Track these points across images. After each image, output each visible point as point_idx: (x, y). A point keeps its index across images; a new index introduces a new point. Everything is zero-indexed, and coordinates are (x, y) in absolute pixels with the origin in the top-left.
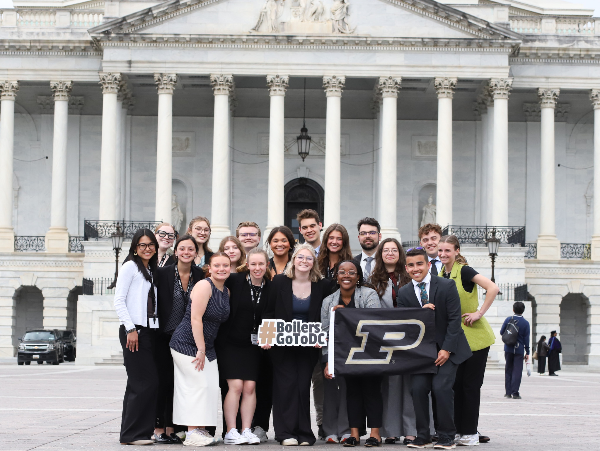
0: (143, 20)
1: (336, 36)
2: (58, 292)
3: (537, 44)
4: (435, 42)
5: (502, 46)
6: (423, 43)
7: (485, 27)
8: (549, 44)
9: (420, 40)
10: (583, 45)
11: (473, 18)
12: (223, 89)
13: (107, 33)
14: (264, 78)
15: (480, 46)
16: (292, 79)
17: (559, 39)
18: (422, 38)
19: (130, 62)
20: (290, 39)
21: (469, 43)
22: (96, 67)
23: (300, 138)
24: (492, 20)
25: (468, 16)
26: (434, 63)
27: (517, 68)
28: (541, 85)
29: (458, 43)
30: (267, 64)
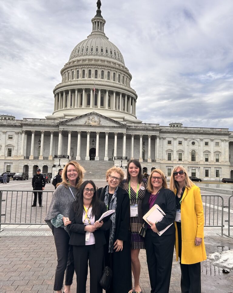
0: (66, 122)
1: (98, 125)
2: (50, 166)
3: (131, 127)
4: (114, 127)
5: (125, 128)
6: (112, 127)
7: (122, 125)
8: (133, 127)
10: (138, 128)
12: (79, 133)
13: (60, 124)
14: (86, 132)
15: (121, 127)
16: (91, 132)
17: (135, 126)
19: (64, 129)
20: (91, 126)
21: (120, 127)
22: (58, 129)
23: (93, 141)
24: (123, 123)
25: (119, 123)
26: (114, 130)
27: (128, 131)
28: (131, 134)
29: (118, 127)
30: (87, 129)
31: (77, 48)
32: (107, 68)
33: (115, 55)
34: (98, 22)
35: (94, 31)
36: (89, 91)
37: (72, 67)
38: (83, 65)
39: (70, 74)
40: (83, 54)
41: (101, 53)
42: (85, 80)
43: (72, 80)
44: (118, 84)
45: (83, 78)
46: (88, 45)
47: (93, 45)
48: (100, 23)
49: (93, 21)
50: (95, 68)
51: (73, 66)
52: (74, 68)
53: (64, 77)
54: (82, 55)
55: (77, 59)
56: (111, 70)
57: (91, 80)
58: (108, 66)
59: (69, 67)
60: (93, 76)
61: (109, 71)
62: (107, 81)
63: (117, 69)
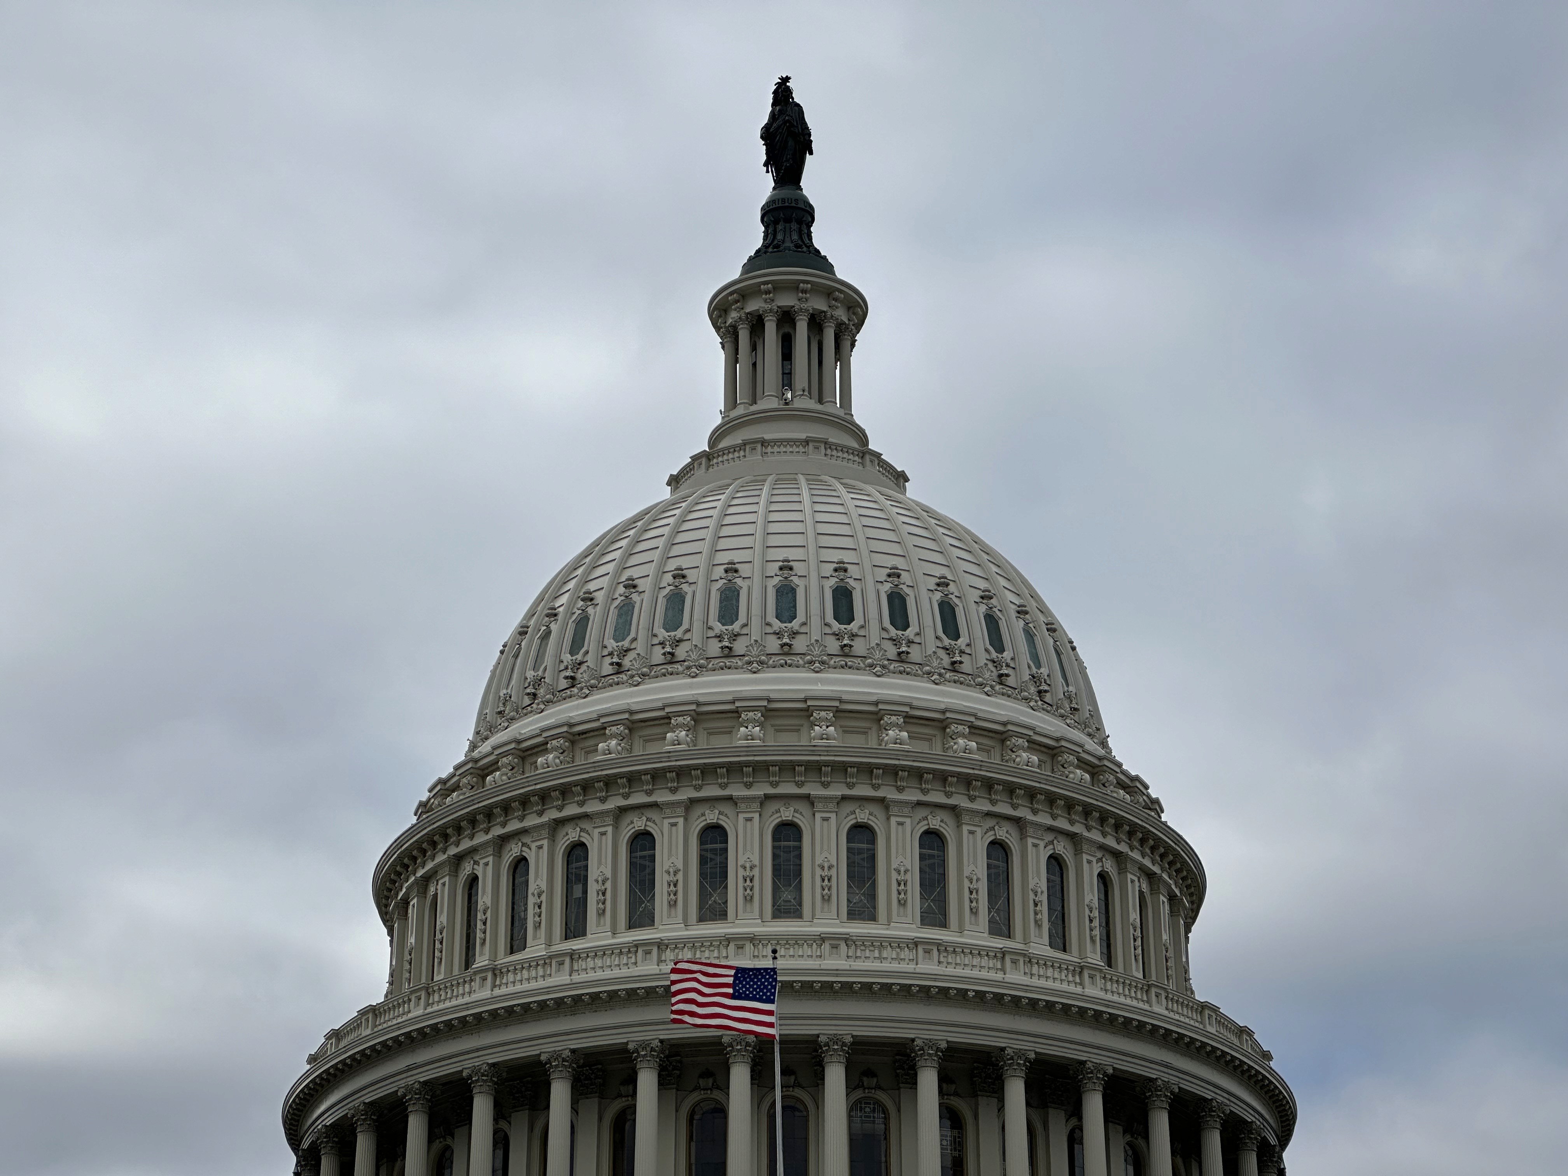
31: (564, 599)
32: (912, 795)
33: (996, 641)
34: (787, 318)
35: (740, 411)
36: (707, 1074)
37: (506, 807)
38: (632, 779)
39: (484, 899)
40: (626, 662)
41: (838, 636)
42: (661, 945)
43: (504, 960)
44: (1045, 963)
45: (632, 925)
46: (684, 562)
47: (736, 556)
48: (802, 328)
49: (733, 315)
50: (772, 807)
51: (524, 801)
52: (532, 821)
53: (412, 940)
54: (619, 668)
55: (563, 717)
56: (954, 810)
57: (727, 940)
58: (918, 774)
59: (472, 820)
60: (749, 899)
61: (935, 823)
62: (916, 943)
63: (1031, 794)
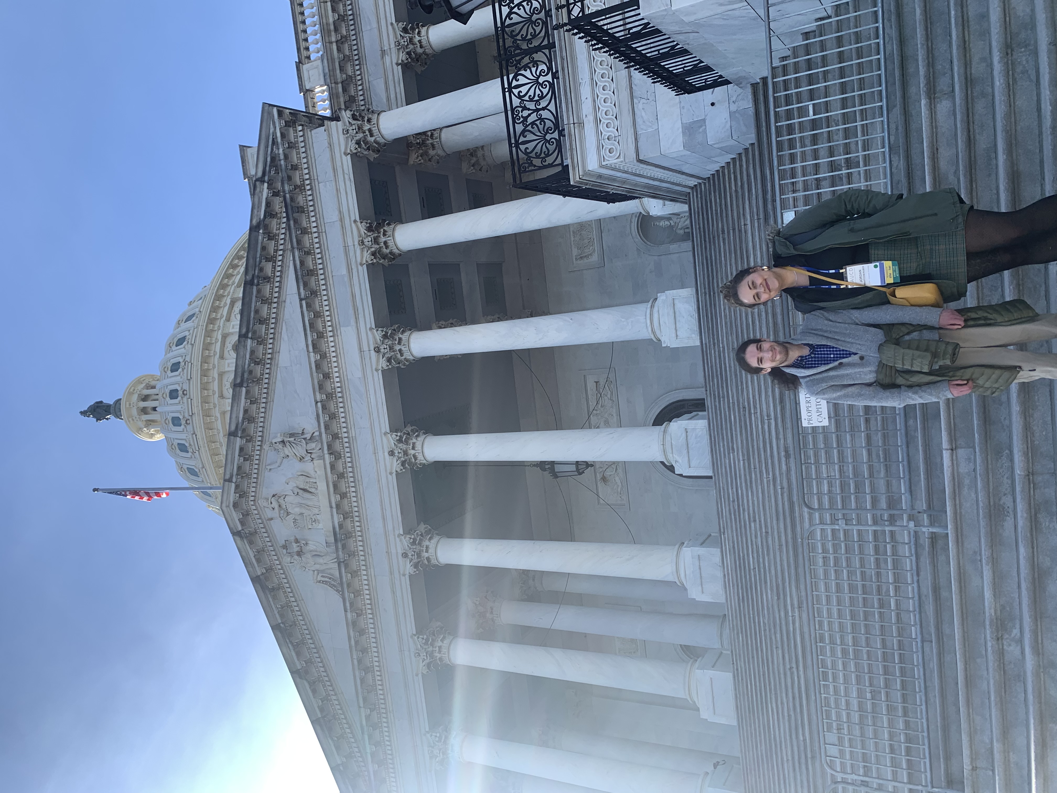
7: (266, 185)
9: (304, 303)
11: (255, 211)
12: (440, 652)
16: (406, 527)
18: (301, 300)
20: (340, 537)
25: (254, 222)
28: (395, 60)
30: (391, 573)
